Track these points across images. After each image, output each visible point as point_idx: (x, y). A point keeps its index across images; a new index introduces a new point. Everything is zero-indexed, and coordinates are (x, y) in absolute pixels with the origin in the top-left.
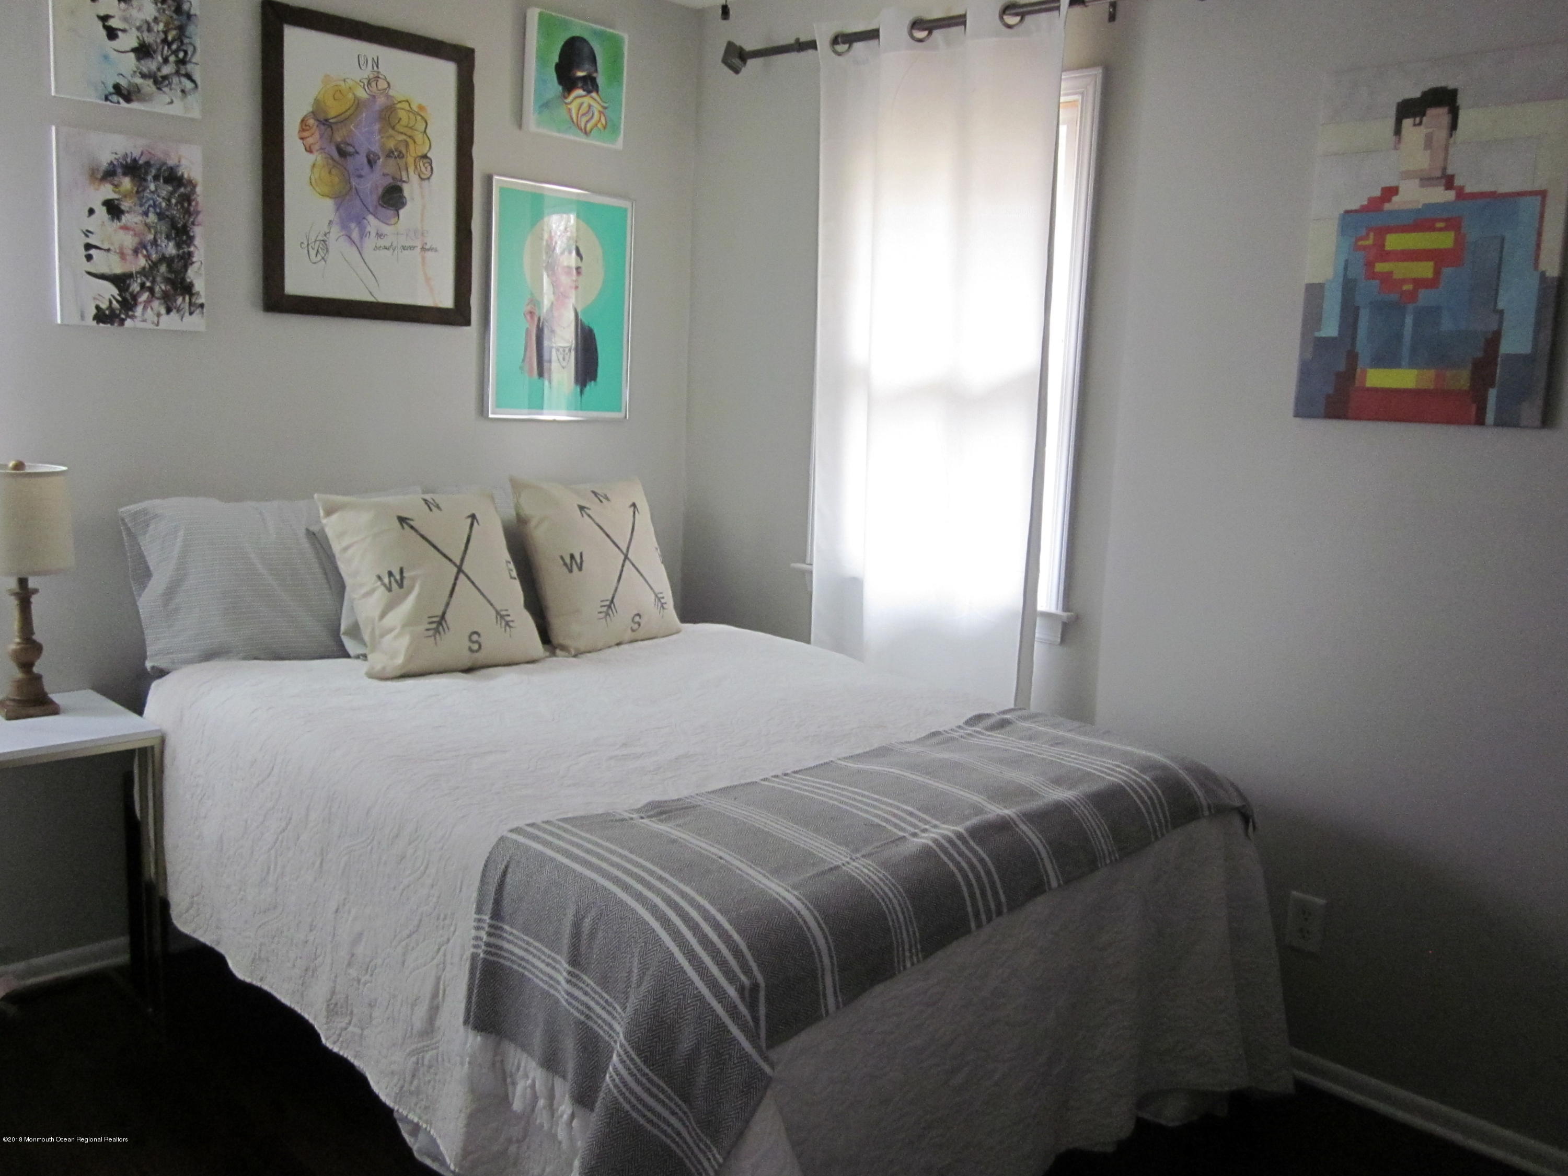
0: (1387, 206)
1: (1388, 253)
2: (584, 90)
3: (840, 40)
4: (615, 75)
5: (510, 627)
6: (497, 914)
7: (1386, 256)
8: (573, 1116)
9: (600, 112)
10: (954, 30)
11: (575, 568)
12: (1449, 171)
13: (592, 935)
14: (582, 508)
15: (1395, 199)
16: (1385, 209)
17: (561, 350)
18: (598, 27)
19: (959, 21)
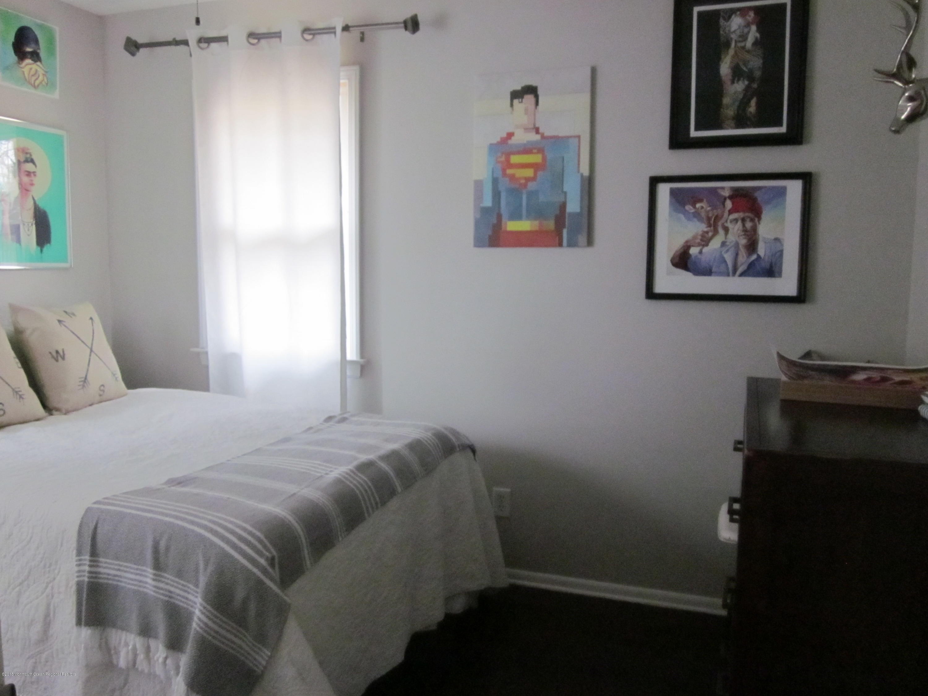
0: (510, 142)
1: (512, 164)
2: (32, 60)
3: (202, 40)
4: (51, 51)
5: (23, 398)
6: (94, 553)
7: (511, 166)
8: (166, 658)
9: (43, 75)
10: (274, 40)
11: (60, 358)
12: (537, 126)
13: (168, 549)
14: (60, 321)
15: (513, 138)
16: (509, 143)
17: (26, 224)
18: (39, 21)
19: (277, 35)
